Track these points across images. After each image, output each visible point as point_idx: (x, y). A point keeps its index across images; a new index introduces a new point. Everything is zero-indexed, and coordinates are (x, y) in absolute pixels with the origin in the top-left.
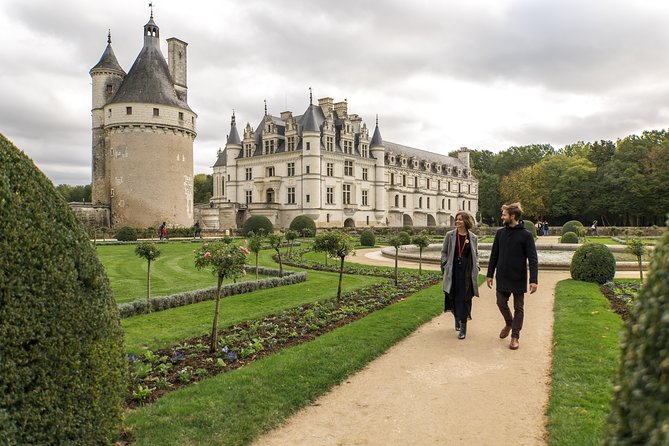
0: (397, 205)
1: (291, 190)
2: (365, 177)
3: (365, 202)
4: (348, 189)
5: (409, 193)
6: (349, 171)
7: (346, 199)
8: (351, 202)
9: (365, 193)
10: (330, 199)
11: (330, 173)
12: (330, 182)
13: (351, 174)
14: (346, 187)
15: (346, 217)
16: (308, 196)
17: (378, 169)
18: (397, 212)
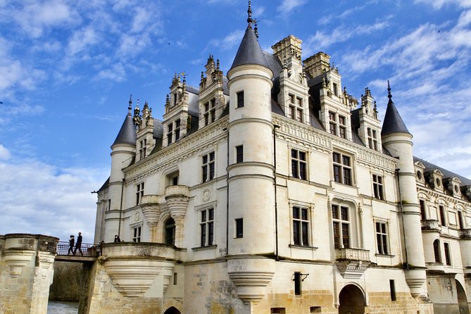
0: (438, 260)
1: (208, 214)
2: (379, 193)
3: (383, 248)
4: (345, 217)
5: (454, 239)
6: (343, 174)
7: (342, 238)
8: (352, 245)
9: (381, 227)
10: (301, 237)
11: (300, 170)
12: (300, 192)
13: (349, 182)
14: (340, 211)
15: (343, 282)
16: (240, 222)
17: (403, 179)
18: (441, 273)
